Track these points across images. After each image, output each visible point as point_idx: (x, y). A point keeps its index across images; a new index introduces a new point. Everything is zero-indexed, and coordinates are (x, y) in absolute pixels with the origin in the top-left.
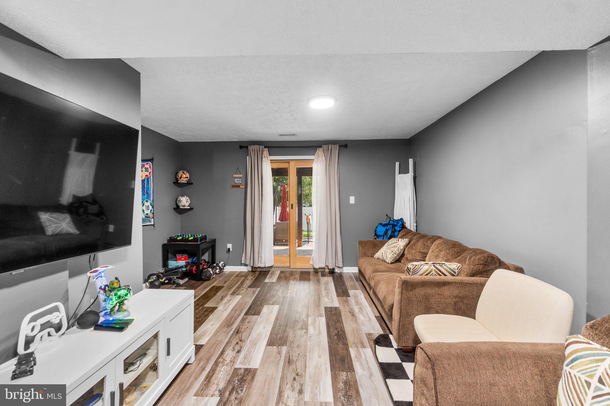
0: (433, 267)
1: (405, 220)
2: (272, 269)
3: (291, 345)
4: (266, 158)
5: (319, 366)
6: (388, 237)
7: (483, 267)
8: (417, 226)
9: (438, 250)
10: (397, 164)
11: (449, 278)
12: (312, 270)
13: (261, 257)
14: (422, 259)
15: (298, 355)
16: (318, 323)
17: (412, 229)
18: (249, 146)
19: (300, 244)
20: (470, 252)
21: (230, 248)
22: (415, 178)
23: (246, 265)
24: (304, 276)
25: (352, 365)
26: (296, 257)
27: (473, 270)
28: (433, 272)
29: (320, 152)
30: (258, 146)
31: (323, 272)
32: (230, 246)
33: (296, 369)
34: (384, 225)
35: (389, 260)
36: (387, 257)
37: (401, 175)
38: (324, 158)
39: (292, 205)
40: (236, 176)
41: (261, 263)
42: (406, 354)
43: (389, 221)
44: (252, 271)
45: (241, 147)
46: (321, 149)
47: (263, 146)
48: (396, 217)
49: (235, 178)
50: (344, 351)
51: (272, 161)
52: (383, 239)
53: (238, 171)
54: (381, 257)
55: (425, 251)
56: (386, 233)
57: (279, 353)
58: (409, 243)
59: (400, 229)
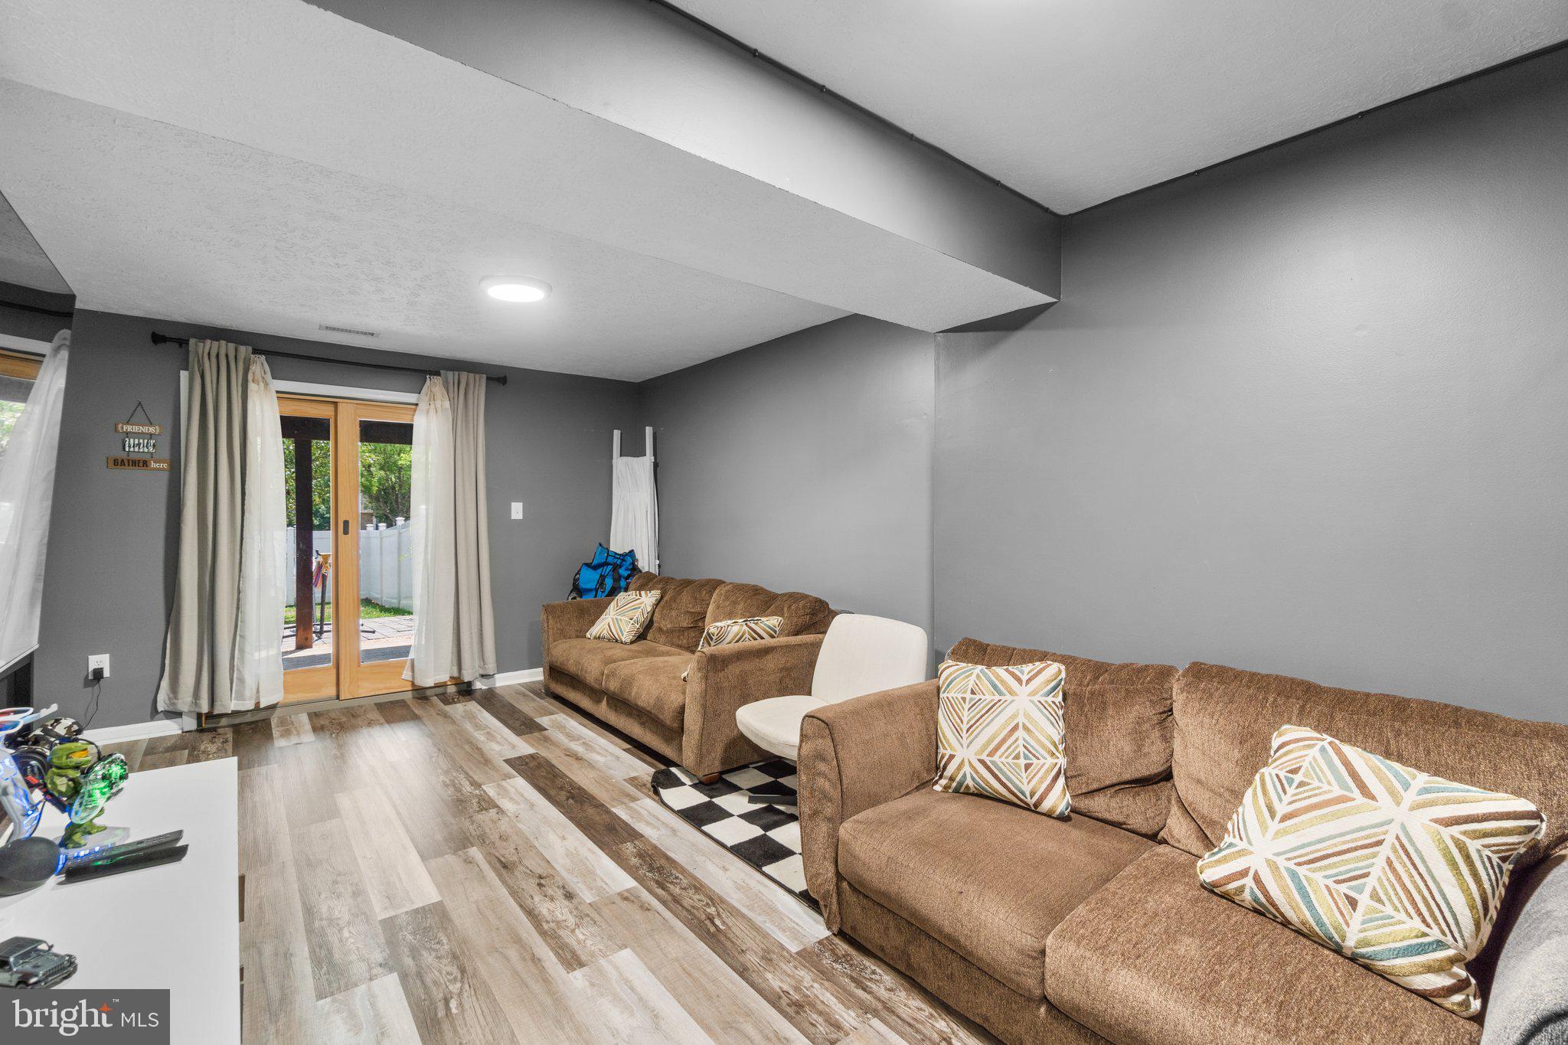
0: (745, 627)
1: (638, 556)
2: (278, 712)
3: (485, 842)
4: (262, 385)
5: (575, 852)
6: (607, 592)
7: (811, 618)
8: (659, 566)
9: (728, 602)
10: (617, 434)
11: (768, 641)
12: (408, 696)
13: (242, 680)
14: (692, 625)
15: (514, 851)
16: (514, 790)
17: (652, 571)
18: (192, 341)
19: (307, 639)
20: (785, 599)
21: (102, 669)
22: (656, 465)
23: (174, 714)
24: (392, 711)
25: (633, 830)
26: (359, 666)
27: (796, 625)
28: (747, 635)
29: (434, 385)
30: (232, 346)
31: (443, 694)
32: (99, 661)
33: (531, 871)
34: (595, 568)
35: (627, 637)
36: (621, 632)
37: (625, 459)
38: (447, 404)
39: (346, 523)
40: (129, 428)
41: (241, 697)
42: (711, 787)
43: (607, 557)
44: (200, 730)
45: (157, 339)
46: (437, 380)
47: (250, 349)
48: (618, 546)
49: (127, 434)
50: (604, 817)
51: (282, 396)
52: (596, 596)
53: (138, 411)
54: (605, 633)
55: (698, 609)
56: (601, 582)
57: (468, 861)
58: (662, 598)
59: (629, 572)
